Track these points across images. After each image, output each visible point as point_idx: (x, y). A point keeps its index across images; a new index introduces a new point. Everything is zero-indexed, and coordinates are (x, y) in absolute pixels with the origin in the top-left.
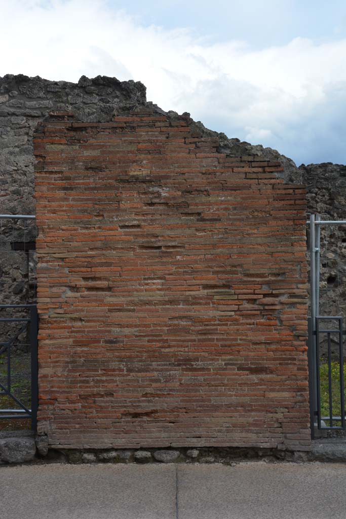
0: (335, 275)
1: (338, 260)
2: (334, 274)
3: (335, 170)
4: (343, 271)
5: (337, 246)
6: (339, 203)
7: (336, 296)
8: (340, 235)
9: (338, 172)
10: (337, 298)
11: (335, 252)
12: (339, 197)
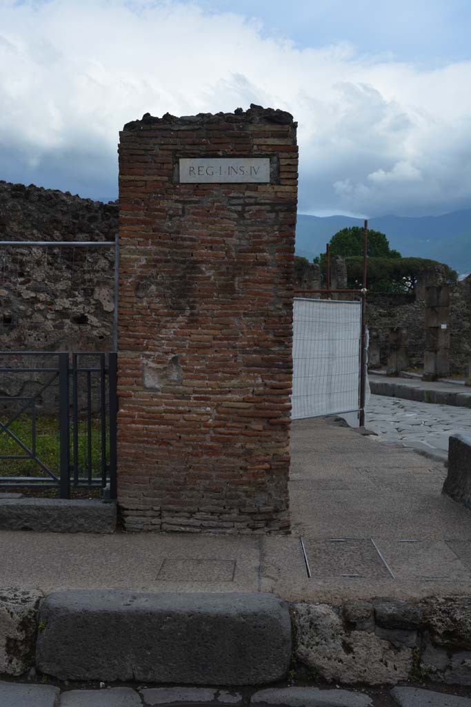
0: (9, 315)
1: (12, 297)
2: (7, 314)
3: (6, 190)
4: (18, 311)
5: (10, 282)
6: (12, 229)
7: (11, 341)
8: (13, 268)
9: (8, 192)
10: (12, 343)
11: (7, 288)
12: (10, 223)
